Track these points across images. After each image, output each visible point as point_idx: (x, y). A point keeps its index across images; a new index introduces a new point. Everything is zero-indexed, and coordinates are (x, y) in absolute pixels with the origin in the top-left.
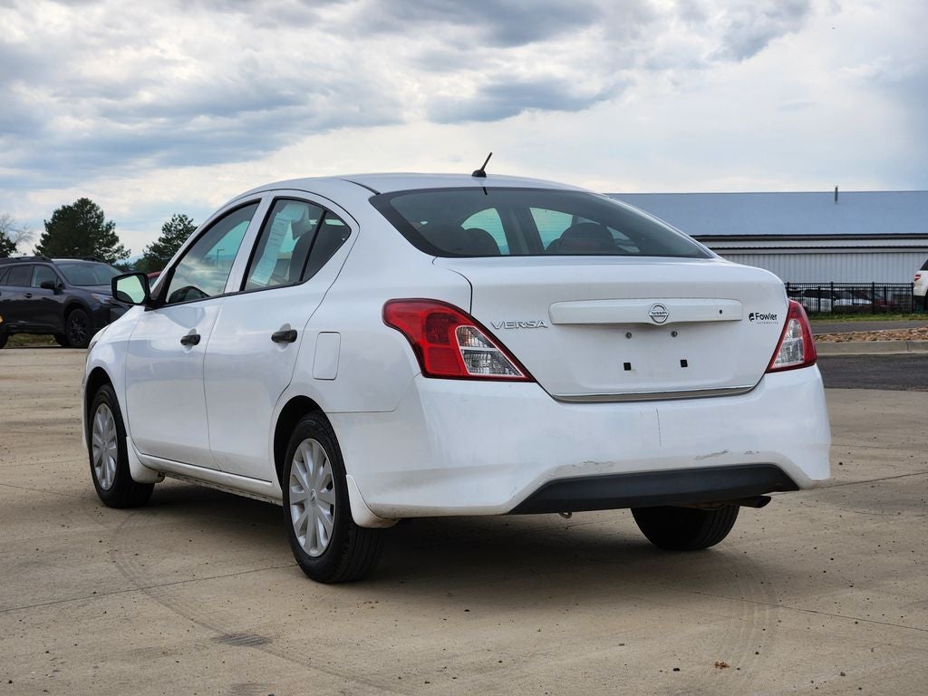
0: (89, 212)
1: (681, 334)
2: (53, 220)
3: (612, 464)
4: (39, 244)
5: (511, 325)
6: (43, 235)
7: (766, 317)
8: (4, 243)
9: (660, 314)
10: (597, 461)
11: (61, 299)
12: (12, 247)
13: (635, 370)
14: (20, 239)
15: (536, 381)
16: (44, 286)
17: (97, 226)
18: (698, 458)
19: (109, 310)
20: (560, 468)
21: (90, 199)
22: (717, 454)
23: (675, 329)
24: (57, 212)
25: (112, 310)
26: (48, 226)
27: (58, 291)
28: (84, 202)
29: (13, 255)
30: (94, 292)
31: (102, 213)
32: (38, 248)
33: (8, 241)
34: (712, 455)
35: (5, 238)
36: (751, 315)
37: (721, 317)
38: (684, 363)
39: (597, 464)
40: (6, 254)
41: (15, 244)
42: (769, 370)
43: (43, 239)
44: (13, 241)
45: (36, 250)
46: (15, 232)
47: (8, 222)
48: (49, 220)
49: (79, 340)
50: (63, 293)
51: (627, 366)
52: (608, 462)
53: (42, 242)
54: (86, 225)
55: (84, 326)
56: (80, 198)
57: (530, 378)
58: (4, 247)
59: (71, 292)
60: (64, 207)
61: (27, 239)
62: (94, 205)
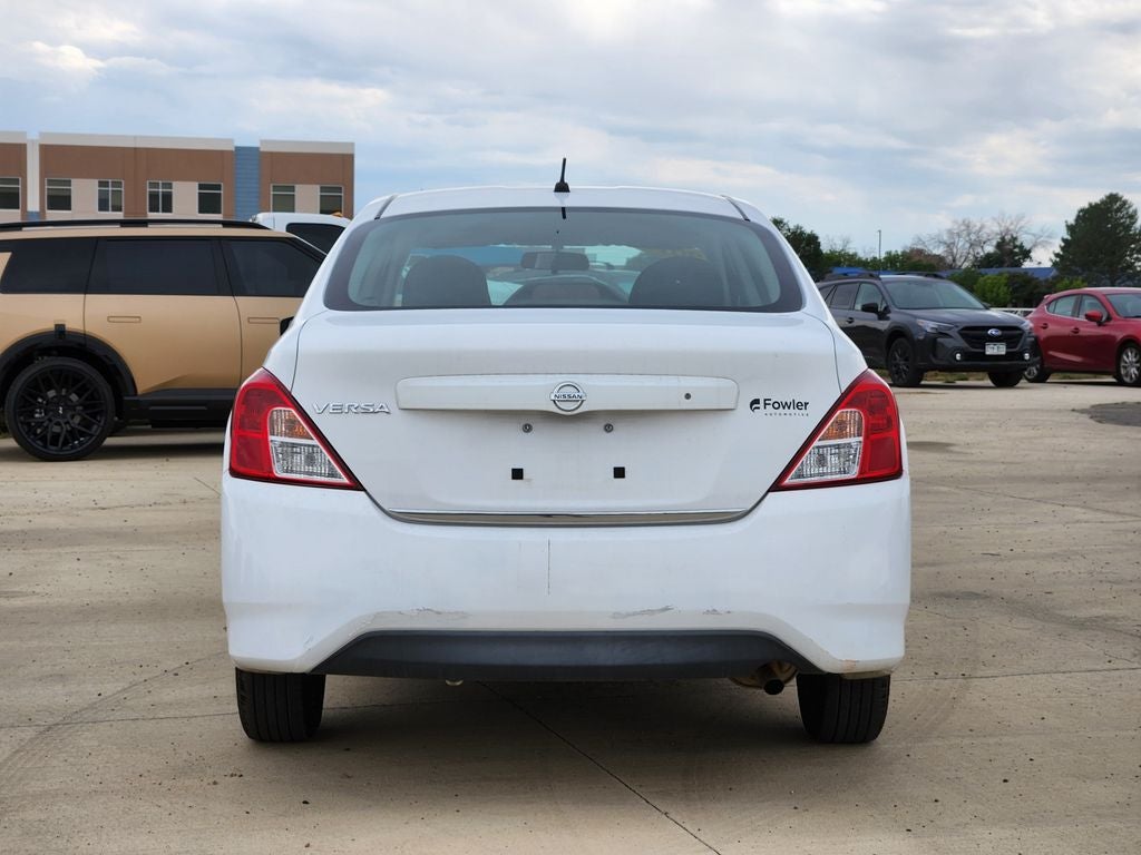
0: (1119, 210)
1: (621, 429)
2: (1076, 220)
3: (464, 615)
4: (1058, 250)
5: (338, 410)
6: (1064, 240)
7: (786, 405)
8: (1017, 250)
9: (569, 399)
10: (440, 610)
11: (883, 325)
12: (1026, 254)
13: (529, 480)
14: (1035, 245)
15: (364, 490)
16: (868, 308)
17: (1128, 228)
18: (616, 615)
19: (935, 339)
20: (378, 616)
21: (1120, 194)
22: (651, 612)
23: (609, 420)
24: (1082, 210)
25: (939, 340)
26: (1070, 228)
27: (882, 316)
28: (1113, 198)
29: (1027, 264)
30: (920, 318)
31: (1135, 211)
32: (1057, 255)
33: (1021, 247)
34: (643, 613)
35: (1018, 243)
36: (756, 401)
37: (687, 405)
38: (619, 473)
39: (439, 613)
40: (1018, 264)
41: (1029, 251)
42: (778, 486)
43: (1063, 244)
44: (1027, 246)
45: (1054, 258)
46: (1030, 237)
47: (1022, 223)
48: (1072, 221)
49: (901, 377)
50: (888, 319)
51: (517, 474)
52: (457, 613)
53: (1062, 248)
54: (1115, 227)
55: (906, 360)
56: (1108, 194)
57: (356, 485)
58: (1016, 254)
59: (896, 317)
60: (1090, 204)
61: (1045, 244)
62: (1125, 203)
